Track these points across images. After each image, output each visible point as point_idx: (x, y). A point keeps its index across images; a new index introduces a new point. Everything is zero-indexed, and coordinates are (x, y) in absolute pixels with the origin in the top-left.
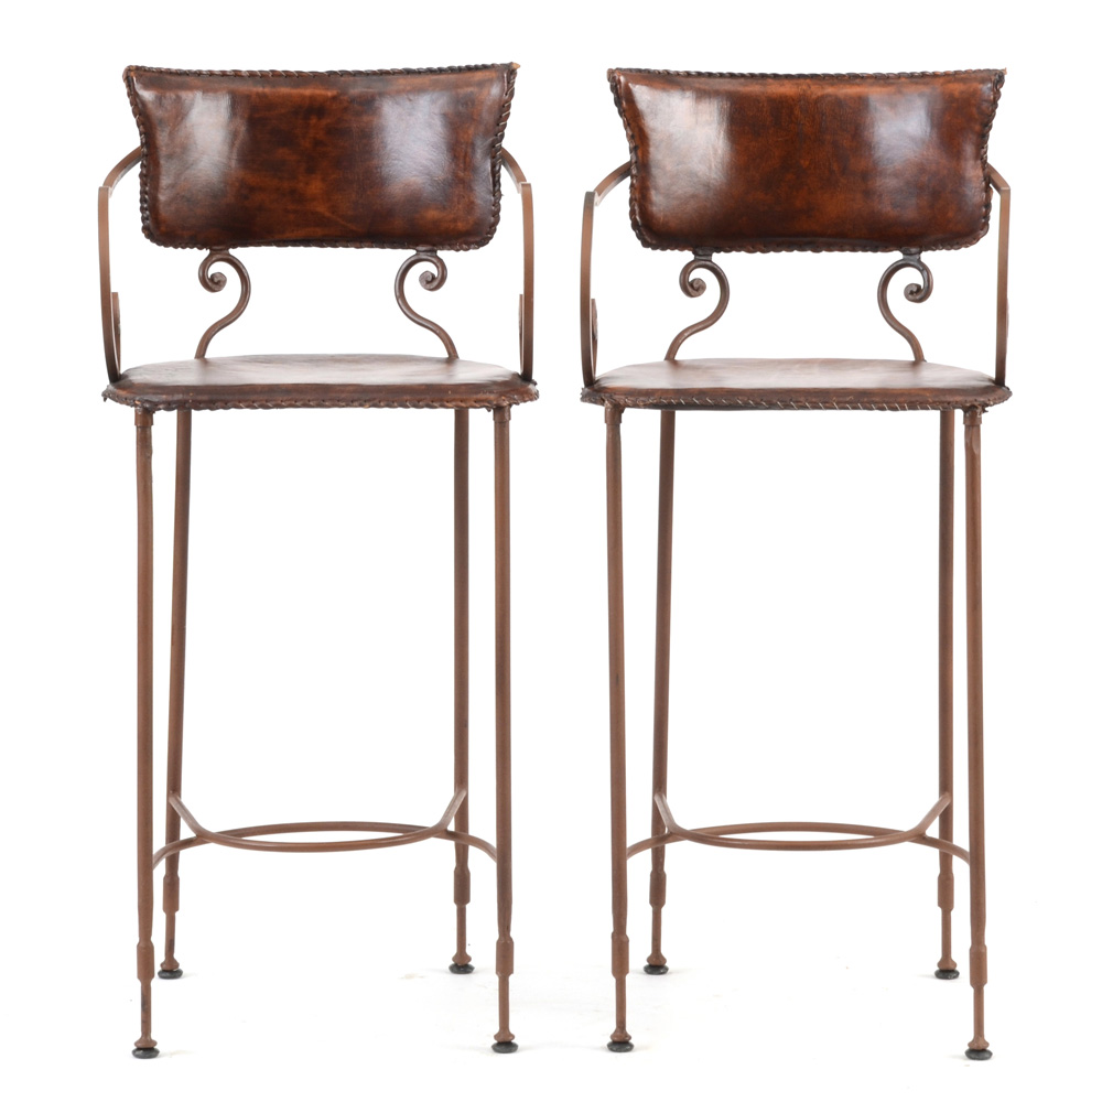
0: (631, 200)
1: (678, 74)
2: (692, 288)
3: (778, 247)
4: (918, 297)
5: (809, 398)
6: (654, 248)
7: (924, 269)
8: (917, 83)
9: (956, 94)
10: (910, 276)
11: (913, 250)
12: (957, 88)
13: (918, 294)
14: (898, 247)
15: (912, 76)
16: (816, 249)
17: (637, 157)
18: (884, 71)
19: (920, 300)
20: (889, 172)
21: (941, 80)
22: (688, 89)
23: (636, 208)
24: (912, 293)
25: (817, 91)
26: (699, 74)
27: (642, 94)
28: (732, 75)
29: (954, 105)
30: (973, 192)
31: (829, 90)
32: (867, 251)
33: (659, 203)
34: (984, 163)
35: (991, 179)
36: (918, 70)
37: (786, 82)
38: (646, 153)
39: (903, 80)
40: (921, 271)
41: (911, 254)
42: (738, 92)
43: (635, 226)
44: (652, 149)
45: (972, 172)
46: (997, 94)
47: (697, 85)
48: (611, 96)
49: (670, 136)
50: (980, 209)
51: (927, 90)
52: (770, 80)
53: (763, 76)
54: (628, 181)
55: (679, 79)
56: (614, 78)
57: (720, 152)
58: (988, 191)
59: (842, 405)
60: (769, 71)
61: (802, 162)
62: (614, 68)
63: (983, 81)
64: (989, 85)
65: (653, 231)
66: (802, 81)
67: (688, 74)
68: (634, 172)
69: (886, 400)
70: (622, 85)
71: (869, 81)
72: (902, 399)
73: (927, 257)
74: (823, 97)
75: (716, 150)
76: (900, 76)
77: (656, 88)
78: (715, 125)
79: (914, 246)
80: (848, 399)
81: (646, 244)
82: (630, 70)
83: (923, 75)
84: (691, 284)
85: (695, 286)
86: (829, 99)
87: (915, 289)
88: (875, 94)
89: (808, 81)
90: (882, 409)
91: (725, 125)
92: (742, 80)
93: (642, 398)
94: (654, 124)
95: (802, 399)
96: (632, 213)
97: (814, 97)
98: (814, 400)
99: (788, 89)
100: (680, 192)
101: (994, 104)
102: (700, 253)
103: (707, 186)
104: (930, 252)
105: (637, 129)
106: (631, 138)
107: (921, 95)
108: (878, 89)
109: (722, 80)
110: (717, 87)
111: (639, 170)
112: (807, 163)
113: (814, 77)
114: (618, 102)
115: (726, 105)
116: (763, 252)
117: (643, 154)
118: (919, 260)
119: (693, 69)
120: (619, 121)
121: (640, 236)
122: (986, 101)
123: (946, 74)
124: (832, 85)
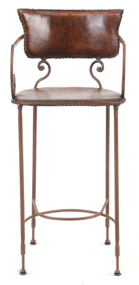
0: (24, 45)
1: (36, 10)
2: (41, 68)
3: (63, 57)
4: (100, 71)
5: (72, 103)
6: (31, 58)
7: (102, 63)
8: (100, 13)
9: (110, 16)
10: (98, 65)
11: (99, 58)
12: (111, 15)
13: (100, 70)
14: (95, 57)
15: (98, 11)
16: (73, 58)
17: (26, 33)
18: (91, 9)
19: (101, 71)
20: (92, 37)
21: (106, 12)
22: (39, 14)
23: (26, 47)
24: (98, 69)
25: (73, 15)
26: (42, 10)
27: (27, 16)
28: (51, 10)
29: (110, 19)
30: (115, 43)
31: (76, 14)
32: (87, 58)
33: (32, 46)
34: (118, 35)
35: (120, 40)
36: (100, 9)
37: (65, 12)
38: (28, 32)
39: (96, 12)
40: (101, 64)
41: (98, 59)
42: (52, 15)
43: (25, 52)
44: (30, 31)
45: (115, 38)
46: (121, 17)
47: (41, 13)
48: (18, 17)
49: (35, 27)
50: (117, 47)
51: (102, 15)
52: (61, 12)
53: (59, 10)
54: (23, 40)
55: (36, 11)
56: (19, 11)
57: (48, 31)
58: (119, 43)
59: (81, 105)
60: (60, 9)
61: (70, 34)
62: (19, 9)
63: (117, 13)
64: (119, 14)
65: (30, 53)
66: (69, 12)
67: (39, 10)
68: (25, 37)
69: (93, 103)
70: (21, 13)
71: (87, 12)
72: (97, 103)
73: (103, 60)
74: (75, 16)
75: (47, 31)
76: (95, 11)
77: (30, 14)
78: (46, 24)
79: (99, 57)
80: (83, 103)
81: (28, 57)
82: (23, 9)
83: (101, 10)
84: (41, 67)
85: (42, 68)
86: (77, 17)
87: (99, 68)
88: (89, 16)
89: (71, 12)
90: (92, 106)
91: (49, 24)
92: (53, 12)
93: (28, 103)
94: (30, 24)
95: (70, 103)
96: (25, 49)
97: (73, 16)
98: (74, 103)
99: (65, 14)
100: (37, 43)
101: (121, 19)
102: (43, 59)
103: (44, 41)
104: (103, 59)
105: (25, 26)
106: (24, 28)
107: (101, 16)
108: (90, 14)
109: (48, 12)
110: (47, 14)
111: (26, 37)
112: (71, 34)
113: (72, 11)
114: (20, 18)
115: (49, 19)
116: (60, 58)
117: (27, 33)
118: (100, 61)
119: (40, 8)
120: (21, 24)
121: (27, 55)
122: (119, 18)
123: (107, 10)
124: (77, 13)
